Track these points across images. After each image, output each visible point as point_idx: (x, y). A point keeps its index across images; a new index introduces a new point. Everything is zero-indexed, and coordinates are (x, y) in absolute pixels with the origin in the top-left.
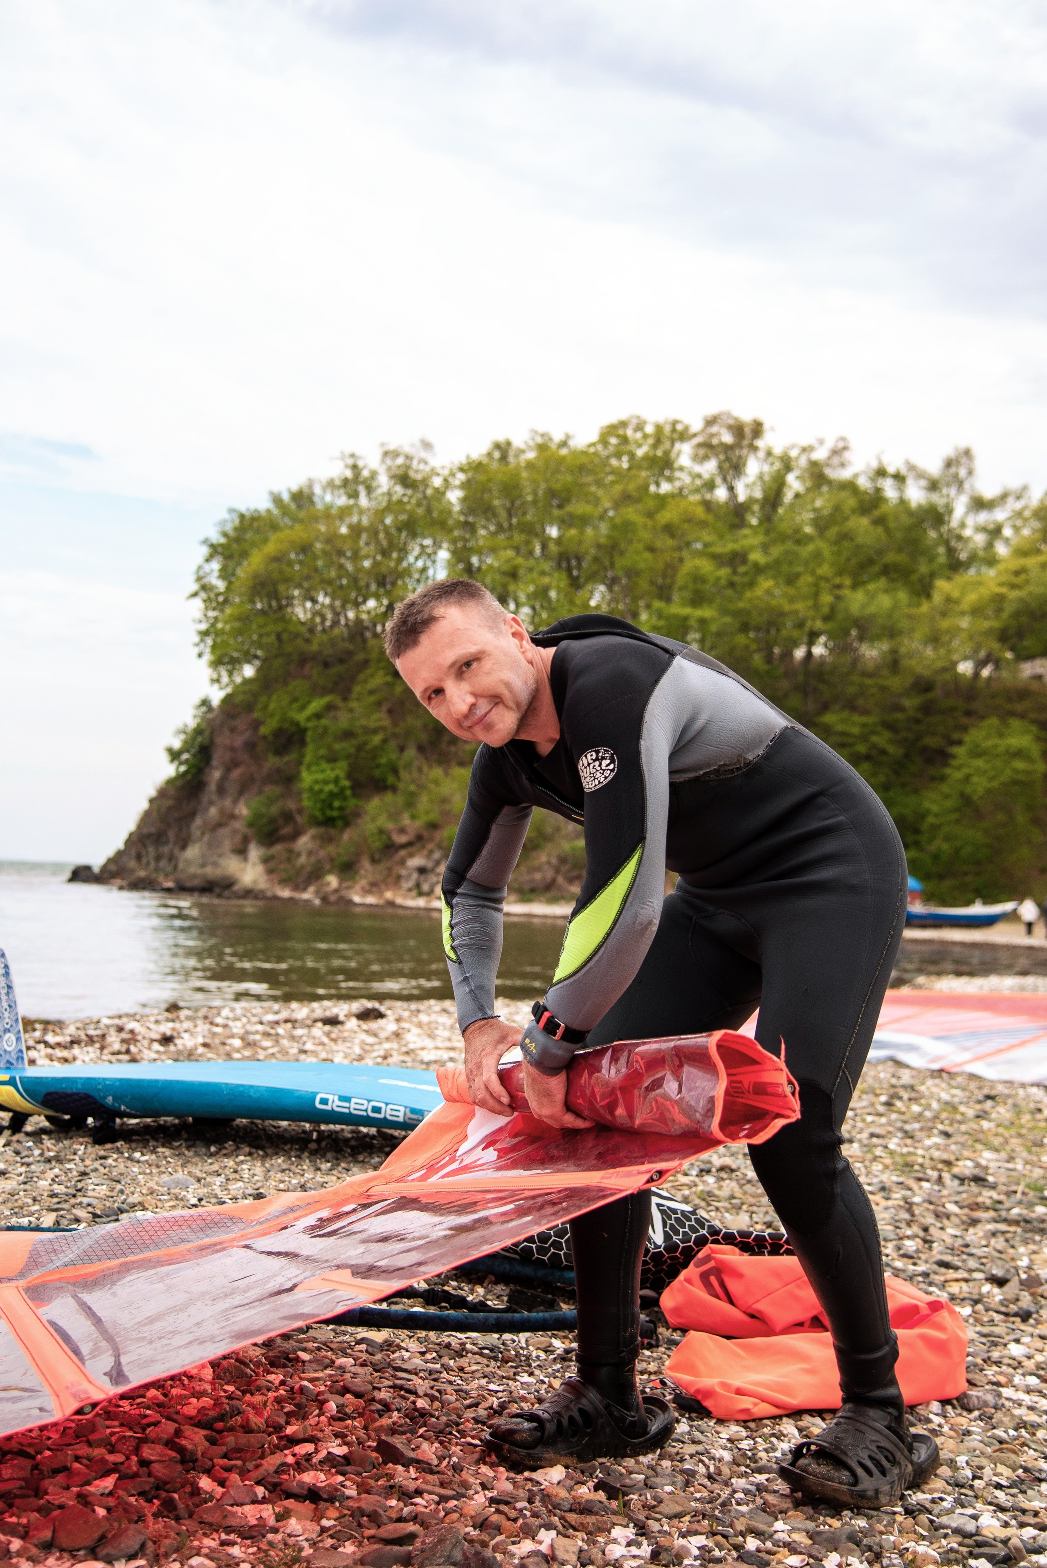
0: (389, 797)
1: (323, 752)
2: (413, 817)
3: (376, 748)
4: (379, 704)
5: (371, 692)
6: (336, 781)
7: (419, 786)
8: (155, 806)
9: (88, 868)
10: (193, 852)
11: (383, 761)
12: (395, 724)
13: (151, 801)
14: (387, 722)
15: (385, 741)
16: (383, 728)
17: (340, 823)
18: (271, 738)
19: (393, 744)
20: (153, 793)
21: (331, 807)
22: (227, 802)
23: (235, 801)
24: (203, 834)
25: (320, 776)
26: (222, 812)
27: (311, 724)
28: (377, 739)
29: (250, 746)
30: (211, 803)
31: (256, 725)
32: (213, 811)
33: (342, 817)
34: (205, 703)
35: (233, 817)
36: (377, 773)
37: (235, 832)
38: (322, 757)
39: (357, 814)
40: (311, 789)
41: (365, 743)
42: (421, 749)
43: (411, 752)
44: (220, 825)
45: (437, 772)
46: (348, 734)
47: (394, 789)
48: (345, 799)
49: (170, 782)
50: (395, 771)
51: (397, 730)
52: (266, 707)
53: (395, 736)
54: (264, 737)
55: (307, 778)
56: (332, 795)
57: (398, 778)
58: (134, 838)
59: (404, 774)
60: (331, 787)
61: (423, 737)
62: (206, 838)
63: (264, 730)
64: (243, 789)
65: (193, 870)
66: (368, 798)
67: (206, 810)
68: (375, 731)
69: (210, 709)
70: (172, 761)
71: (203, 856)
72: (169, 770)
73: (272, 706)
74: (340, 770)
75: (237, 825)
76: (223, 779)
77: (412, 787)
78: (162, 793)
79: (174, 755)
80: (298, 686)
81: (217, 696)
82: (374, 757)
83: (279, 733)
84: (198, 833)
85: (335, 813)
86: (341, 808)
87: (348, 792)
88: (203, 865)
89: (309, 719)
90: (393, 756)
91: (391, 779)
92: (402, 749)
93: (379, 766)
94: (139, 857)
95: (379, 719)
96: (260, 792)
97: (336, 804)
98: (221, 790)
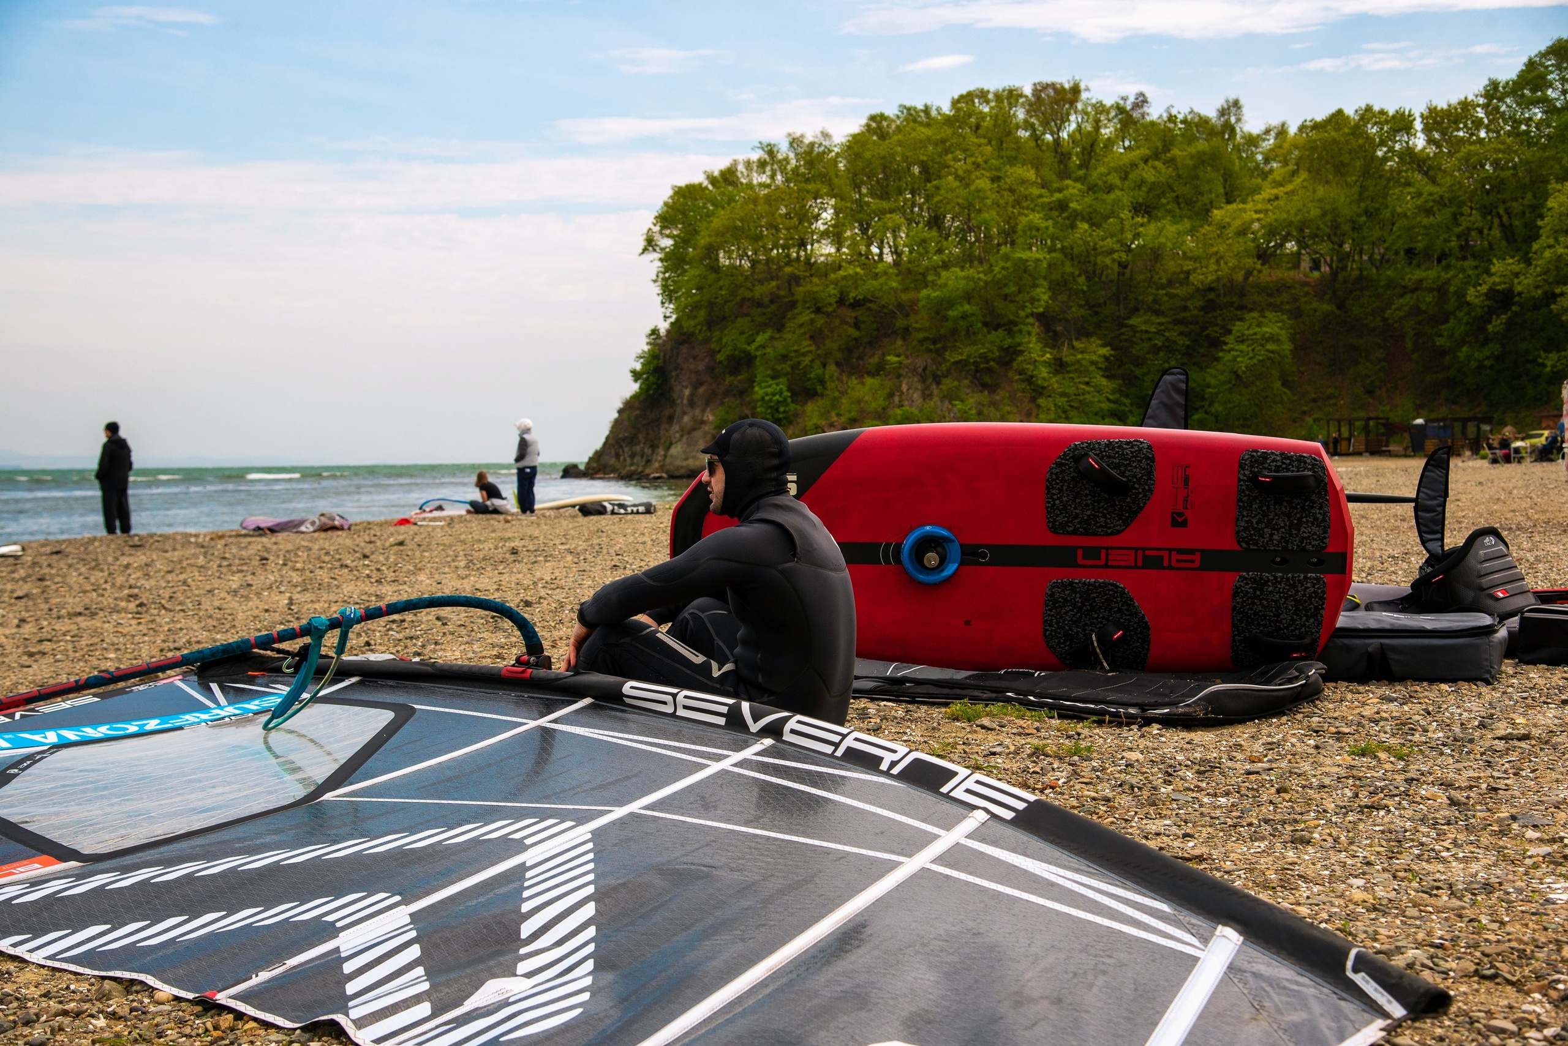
0: (821, 402)
1: (769, 372)
2: (838, 415)
3: (806, 366)
4: (804, 334)
5: (801, 326)
6: (781, 392)
7: (842, 393)
8: (625, 415)
9: (575, 466)
10: (676, 450)
11: (812, 375)
12: (818, 348)
13: (620, 412)
14: (813, 348)
15: (812, 361)
16: (811, 352)
17: (784, 422)
18: (725, 363)
19: (818, 362)
20: (620, 405)
21: (777, 411)
22: (697, 412)
23: (703, 411)
24: (682, 436)
25: (770, 390)
26: (694, 419)
27: (759, 353)
28: (806, 360)
29: (710, 370)
30: (684, 413)
31: (713, 353)
32: (686, 419)
33: (785, 418)
34: (655, 332)
35: (703, 422)
36: (808, 384)
37: (706, 433)
38: (768, 376)
39: (796, 415)
40: (763, 399)
41: (799, 363)
42: (838, 364)
43: (832, 368)
44: (694, 429)
45: (854, 381)
46: (785, 358)
47: (822, 395)
48: (787, 405)
49: (635, 397)
50: (822, 381)
51: (819, 352)
52: (720, 339)
53: (819, 356)
54: (721, 362)
55: (759, 391)
56: (778, 402)
57: (825, 388)
58: (610, 441)
59: (829, 384)
60: (777, 397)
61: (839, 355)
62: (685, 438)
63: (719, 357)
64: (707, 403)
65: (678, 463)
66: (804, 404)
67: (680, 419)
68: (804, 354)
69: (659, 336)
70: (636, 381)
71: (685, 452)
72: (633, 388)
73: (724, 341)
74: (782, 385)
75: (707, 428)
76: (692, 395)
77: (837, 394)
78: (628, 406)
79: (636, 375)
80: (743, 322)
81: (664, 327)
82: (805, 374)
83: (730, 358)
84: (678, 435)
85: (781, 416)
86: (784, 412)
87: (789, 400)
88: (686, 459)
89: (757, 349)
90: (820, 372)
91: (819, 389)
92: (824, 366)
93: (809, 379)
94: (617, 456)
95: (806, 345)
96: (722, 404)
97: (782, 409)
98: (692, 403)
